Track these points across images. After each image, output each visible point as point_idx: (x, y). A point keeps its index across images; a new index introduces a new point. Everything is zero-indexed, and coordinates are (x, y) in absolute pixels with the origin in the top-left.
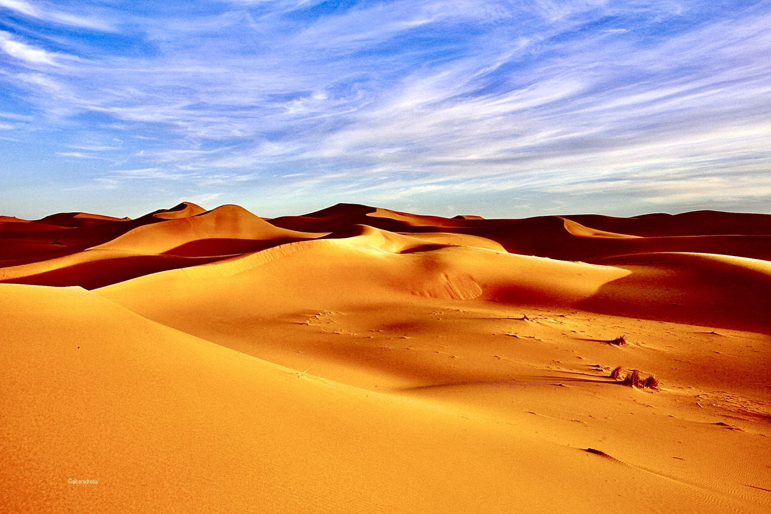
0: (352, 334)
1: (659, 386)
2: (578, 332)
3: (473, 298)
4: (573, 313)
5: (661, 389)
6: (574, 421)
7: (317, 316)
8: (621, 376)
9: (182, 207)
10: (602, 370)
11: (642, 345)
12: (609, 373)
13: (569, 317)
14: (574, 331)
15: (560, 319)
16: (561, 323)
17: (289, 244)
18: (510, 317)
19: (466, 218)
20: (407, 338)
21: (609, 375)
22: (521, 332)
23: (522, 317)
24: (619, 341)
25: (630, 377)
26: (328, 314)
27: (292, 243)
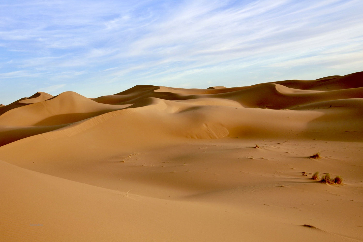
0: (152, 165)
1: (343, 182)
2: (289, 153)
3: (224, 137)
4: (285, 141)
5: (344, 184)
6: (293, 208)
7: (129, 156)
8: (318, 178)
9: (37, 95)
10: (306, 175)
11: (330, 158)
12: (311, 177)
13: (283, 144)
14: (287, 152)
15: (278, 146)
16: (279, 148)
17: (108, 113)
18: (247, 147)
19: (215, 88)
20: (185, 165)
21: (311, 178)
22: (255, 155)
23: (255, 146)
24: (315, 156)
25: (324, 178)
26: (136, 154)
27: (110, 112)
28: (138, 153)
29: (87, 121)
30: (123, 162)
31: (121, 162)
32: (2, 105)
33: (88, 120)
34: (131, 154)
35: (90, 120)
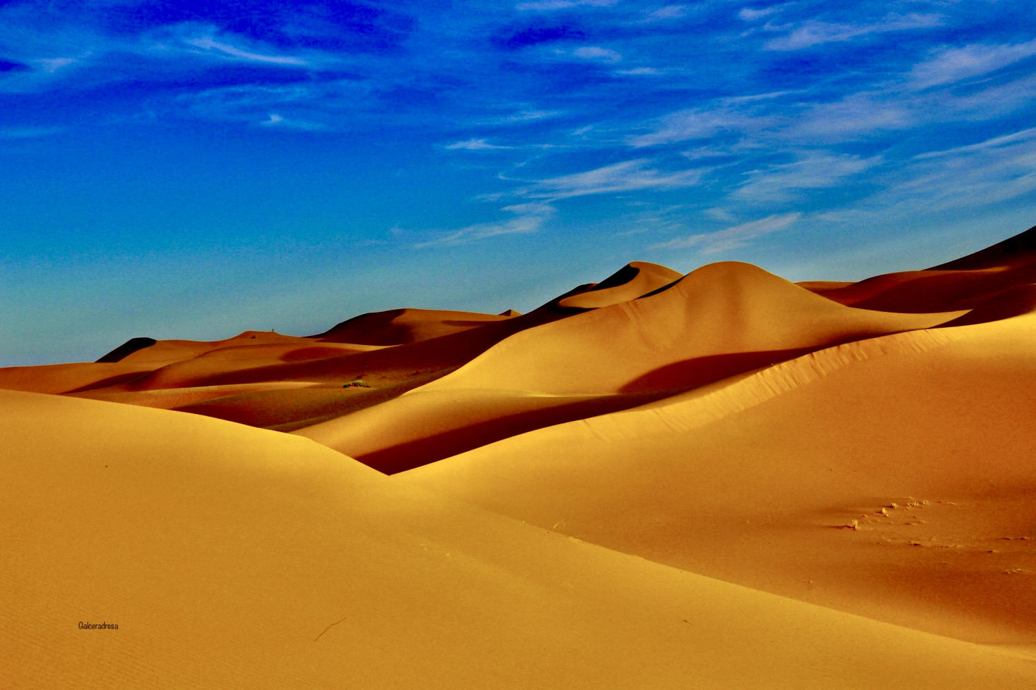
0: (952, 546)
7: (884, 510)
26: (913, 506)
27: (842, 346)
28: (926, 502)
30: (854, 527)
31: (844, 526)
32: (512, 313)
33: (756, 372)
34: (894, 505)
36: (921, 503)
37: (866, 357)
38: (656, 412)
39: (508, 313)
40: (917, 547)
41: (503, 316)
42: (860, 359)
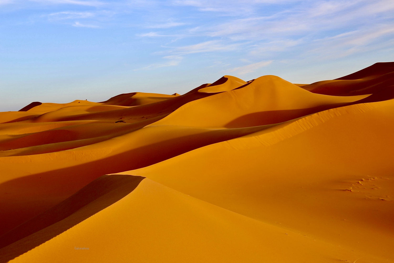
7: (360, 182)
9: (223, 80)
17: (327, 111)
26: (371, 180)
27: (330, 110)
28: (376, 178)
29: (294, 123)
30: (351, 191)
31: (346, 190)
32: (176, 95)
33: (295, 121)
34: (363, 179)
35: (298, 121)
36: (374, 178)
37: (340, 115)
38: (256, 137)
39: (175, 94)
40: (383, 201)
41: (174, 95)
42: (338, 116)
